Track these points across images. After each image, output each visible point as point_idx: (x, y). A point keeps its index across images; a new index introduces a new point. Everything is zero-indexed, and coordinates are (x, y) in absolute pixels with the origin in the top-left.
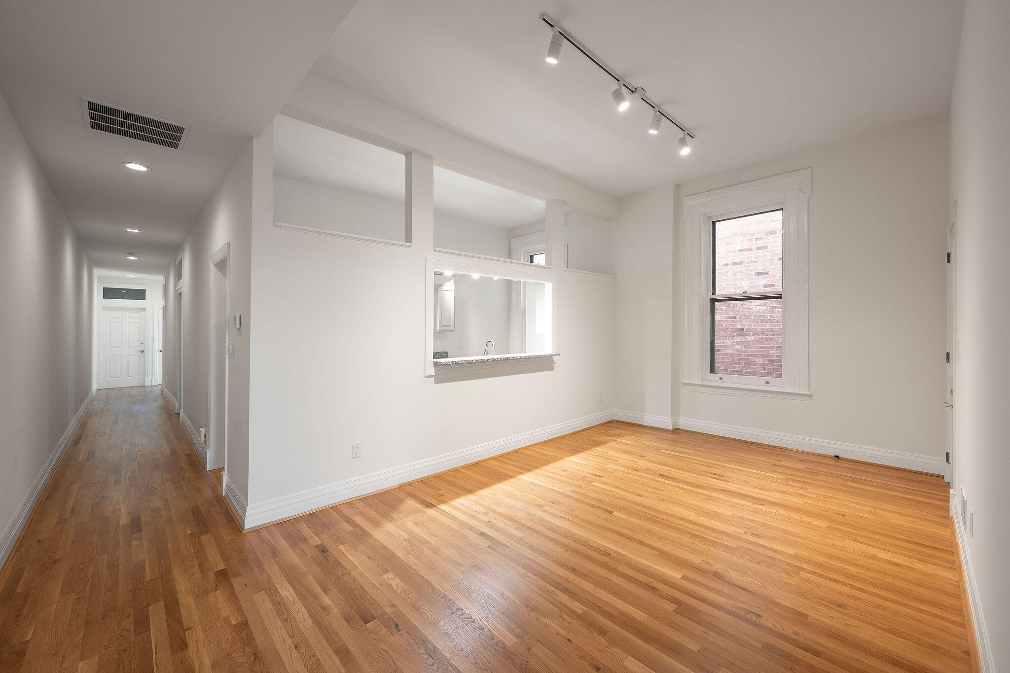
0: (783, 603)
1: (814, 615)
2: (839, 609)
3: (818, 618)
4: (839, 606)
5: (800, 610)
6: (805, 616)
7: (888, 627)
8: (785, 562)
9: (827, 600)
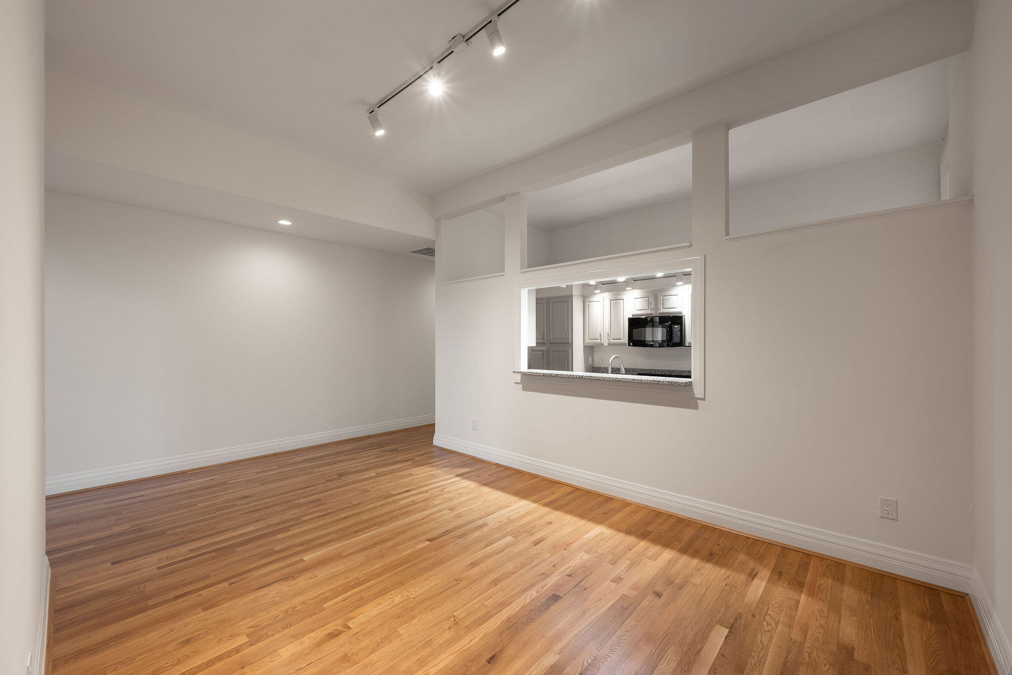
0: (228, 603)
1: (200, 615)
2: (185, 638)
3: (195, 617)
4: (188, 641)
5: (213, 609)
6: (205, 609)
7: (137, 660)
8: (272, 635)
9: (201, 636)
